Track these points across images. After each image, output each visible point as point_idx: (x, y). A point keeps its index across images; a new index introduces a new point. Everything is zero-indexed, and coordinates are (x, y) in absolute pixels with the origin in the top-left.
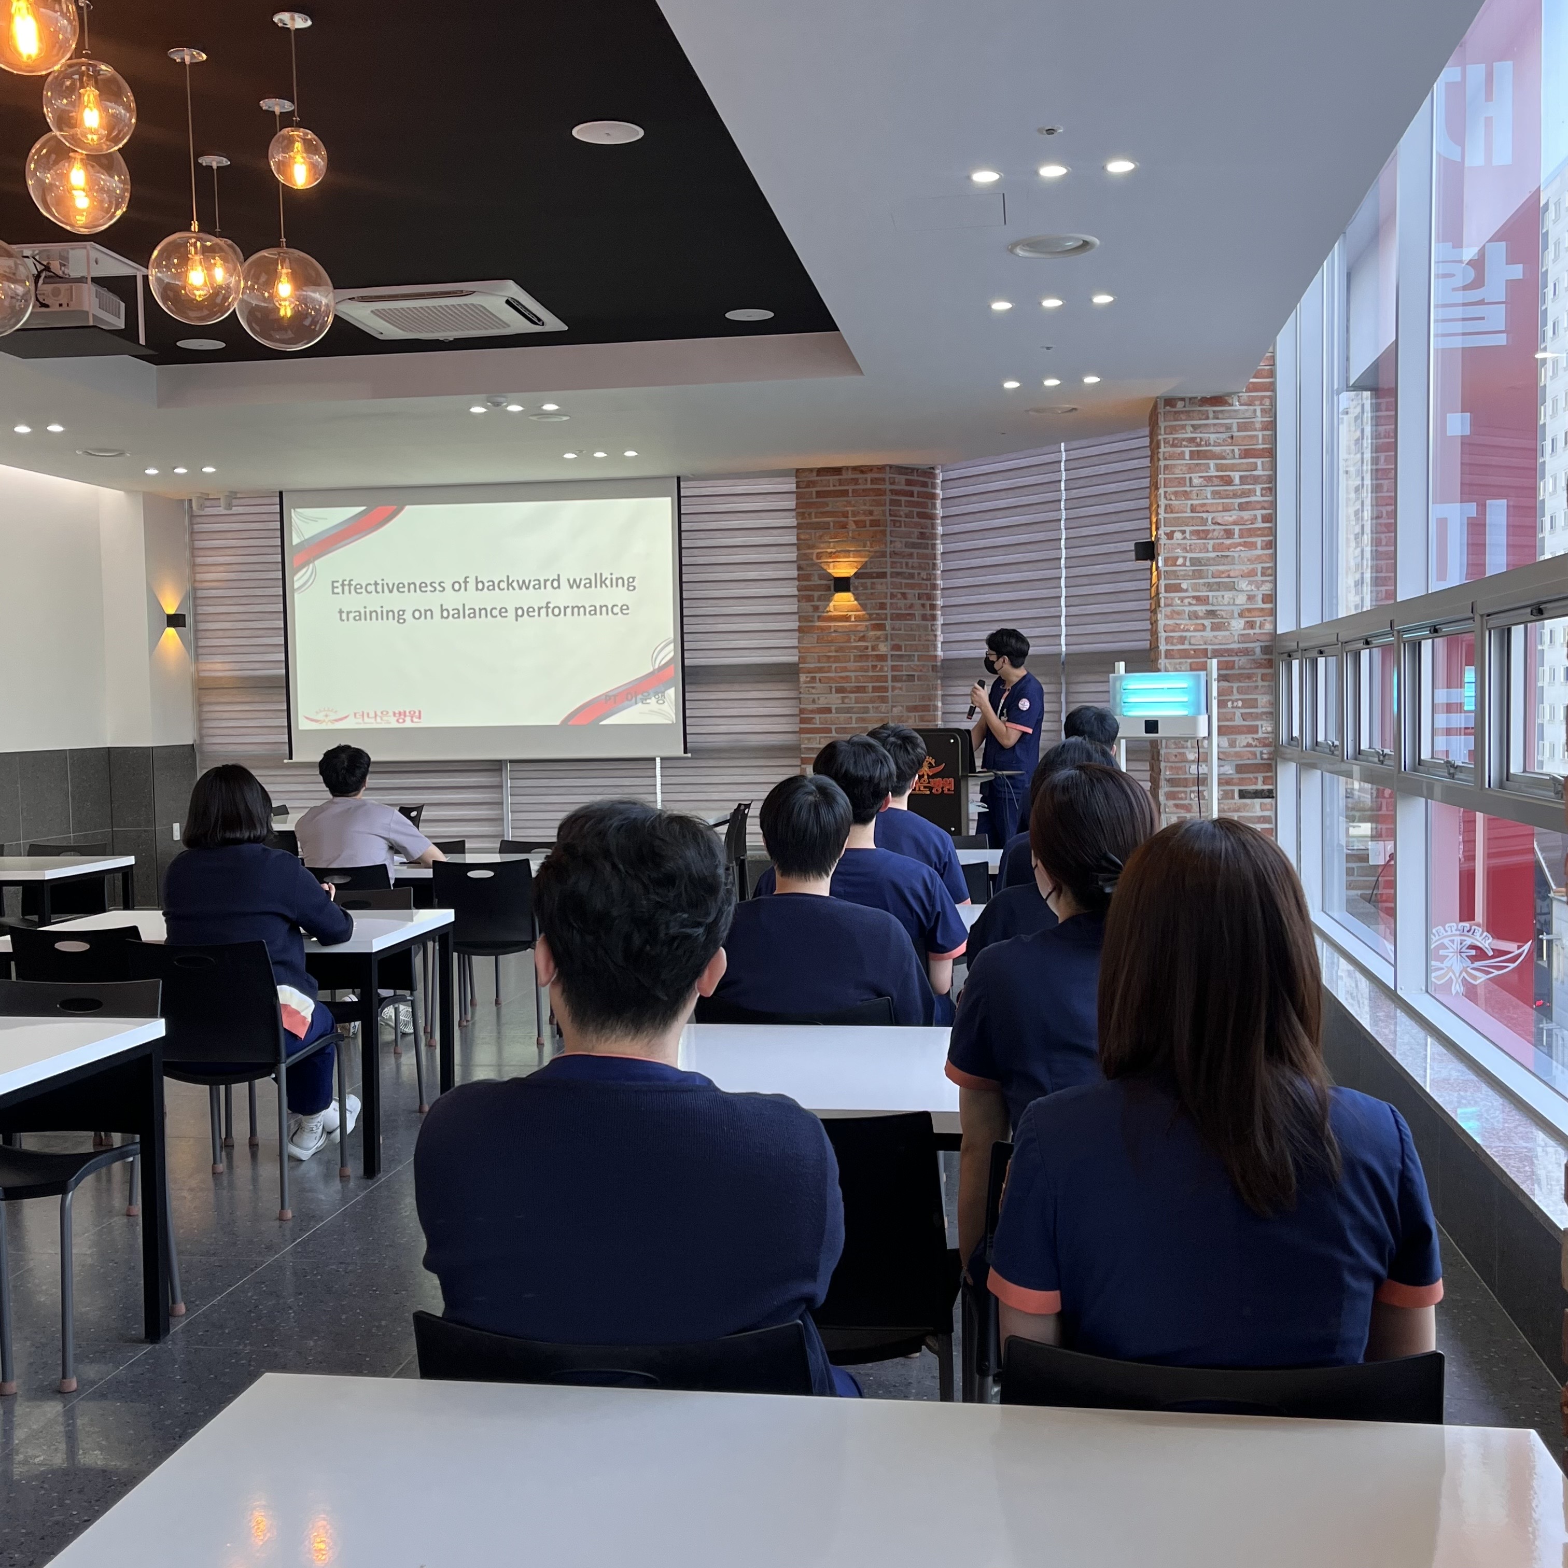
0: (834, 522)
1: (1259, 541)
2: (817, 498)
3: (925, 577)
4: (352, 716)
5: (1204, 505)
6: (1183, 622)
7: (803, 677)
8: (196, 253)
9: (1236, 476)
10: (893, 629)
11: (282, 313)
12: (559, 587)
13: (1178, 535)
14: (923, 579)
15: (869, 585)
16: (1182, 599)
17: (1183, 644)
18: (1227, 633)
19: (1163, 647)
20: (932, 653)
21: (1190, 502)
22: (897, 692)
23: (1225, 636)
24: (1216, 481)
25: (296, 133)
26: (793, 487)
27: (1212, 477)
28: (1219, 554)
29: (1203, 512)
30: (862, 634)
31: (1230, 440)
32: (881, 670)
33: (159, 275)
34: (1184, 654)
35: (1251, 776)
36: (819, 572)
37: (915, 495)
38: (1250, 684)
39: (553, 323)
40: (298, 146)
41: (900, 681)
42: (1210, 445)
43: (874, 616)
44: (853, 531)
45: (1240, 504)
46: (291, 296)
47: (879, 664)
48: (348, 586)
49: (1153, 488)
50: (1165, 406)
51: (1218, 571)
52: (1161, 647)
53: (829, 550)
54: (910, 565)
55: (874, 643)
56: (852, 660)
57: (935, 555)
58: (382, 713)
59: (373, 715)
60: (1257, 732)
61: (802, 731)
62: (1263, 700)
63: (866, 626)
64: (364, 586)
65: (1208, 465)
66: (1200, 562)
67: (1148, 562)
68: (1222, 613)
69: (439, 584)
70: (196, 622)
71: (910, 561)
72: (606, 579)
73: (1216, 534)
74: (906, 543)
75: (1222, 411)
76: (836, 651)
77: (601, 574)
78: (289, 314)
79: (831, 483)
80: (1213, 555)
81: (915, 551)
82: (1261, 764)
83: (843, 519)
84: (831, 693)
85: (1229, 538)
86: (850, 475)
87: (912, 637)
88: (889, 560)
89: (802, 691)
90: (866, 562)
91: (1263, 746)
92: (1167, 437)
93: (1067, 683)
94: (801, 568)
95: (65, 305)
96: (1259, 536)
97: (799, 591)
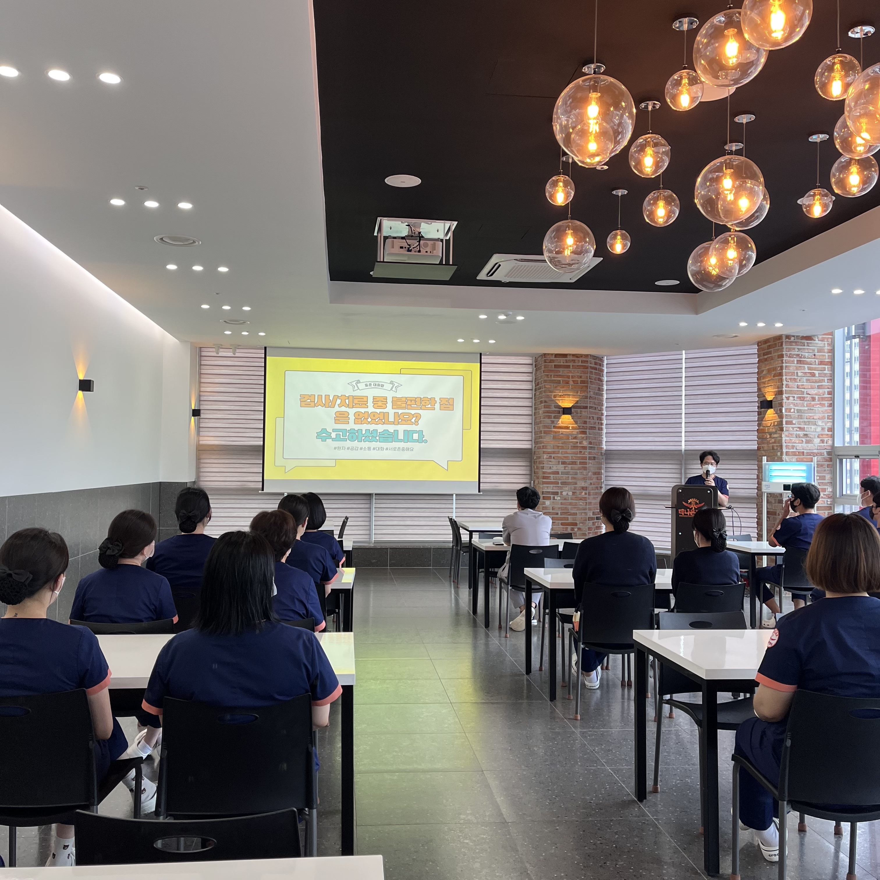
0: (563, 380)
1: (826, 403)
2: (554, 368)
5: (803, 385)
6: (794, 439)
7: (545, 456)
9: (817, 373)
10: (590, 434)
13: (791, 398)
14: (599, 410)
15: (579, 412)
16: (793, 428)
17: (793, 449)
18: (812, 445)
19: (784, 450)
20: (601, 447)
21: (796, 384)
22: (590, 465)
24: (808, 375)
27: (806, 372)
28: (809, 408)
29: (802, 388)
30: (575, 436)
31: (814, 356)
32: (584, 454)
34: (794, 454)
36: (555, 404)
37: (597, 369)
38: (822, 469)
41: (591, 460)
42: (805, 358)
43: (581, 427)
44: (572, 385)
45: (818, 386)
47: (583, 451)
50: (786, 339)
51: (809, 416)
53: (560, 394)
54: (595, 403)
55: (581, 440)
56: (570, 448)
57: (603, 399)
61: (543, 483)
62: (828, 477)
63: (577, 432)
65: (804, 367)
66: (801, 411)
68: (810, 435)
71: (595, 401)
73: (808, 399)
74: (594, 392)
75: (811, 343)
76: (562, 444)
79: (562, 361)
80: (806, 408)
81: (597, 396)
82: (827, 507)
83: (567, 379)
84: (559, 464)
85: (813, 401)
86: (571, 358)
87: (595, 438)
88: (589, 400)
89: (544, 462)
90: (578, 401)
91: (828, 498)
92: (786, 352)
93: (685, 464)
94: (545, 402)
95: (429, 252)
96: (826, 401)
97: (544, 413)
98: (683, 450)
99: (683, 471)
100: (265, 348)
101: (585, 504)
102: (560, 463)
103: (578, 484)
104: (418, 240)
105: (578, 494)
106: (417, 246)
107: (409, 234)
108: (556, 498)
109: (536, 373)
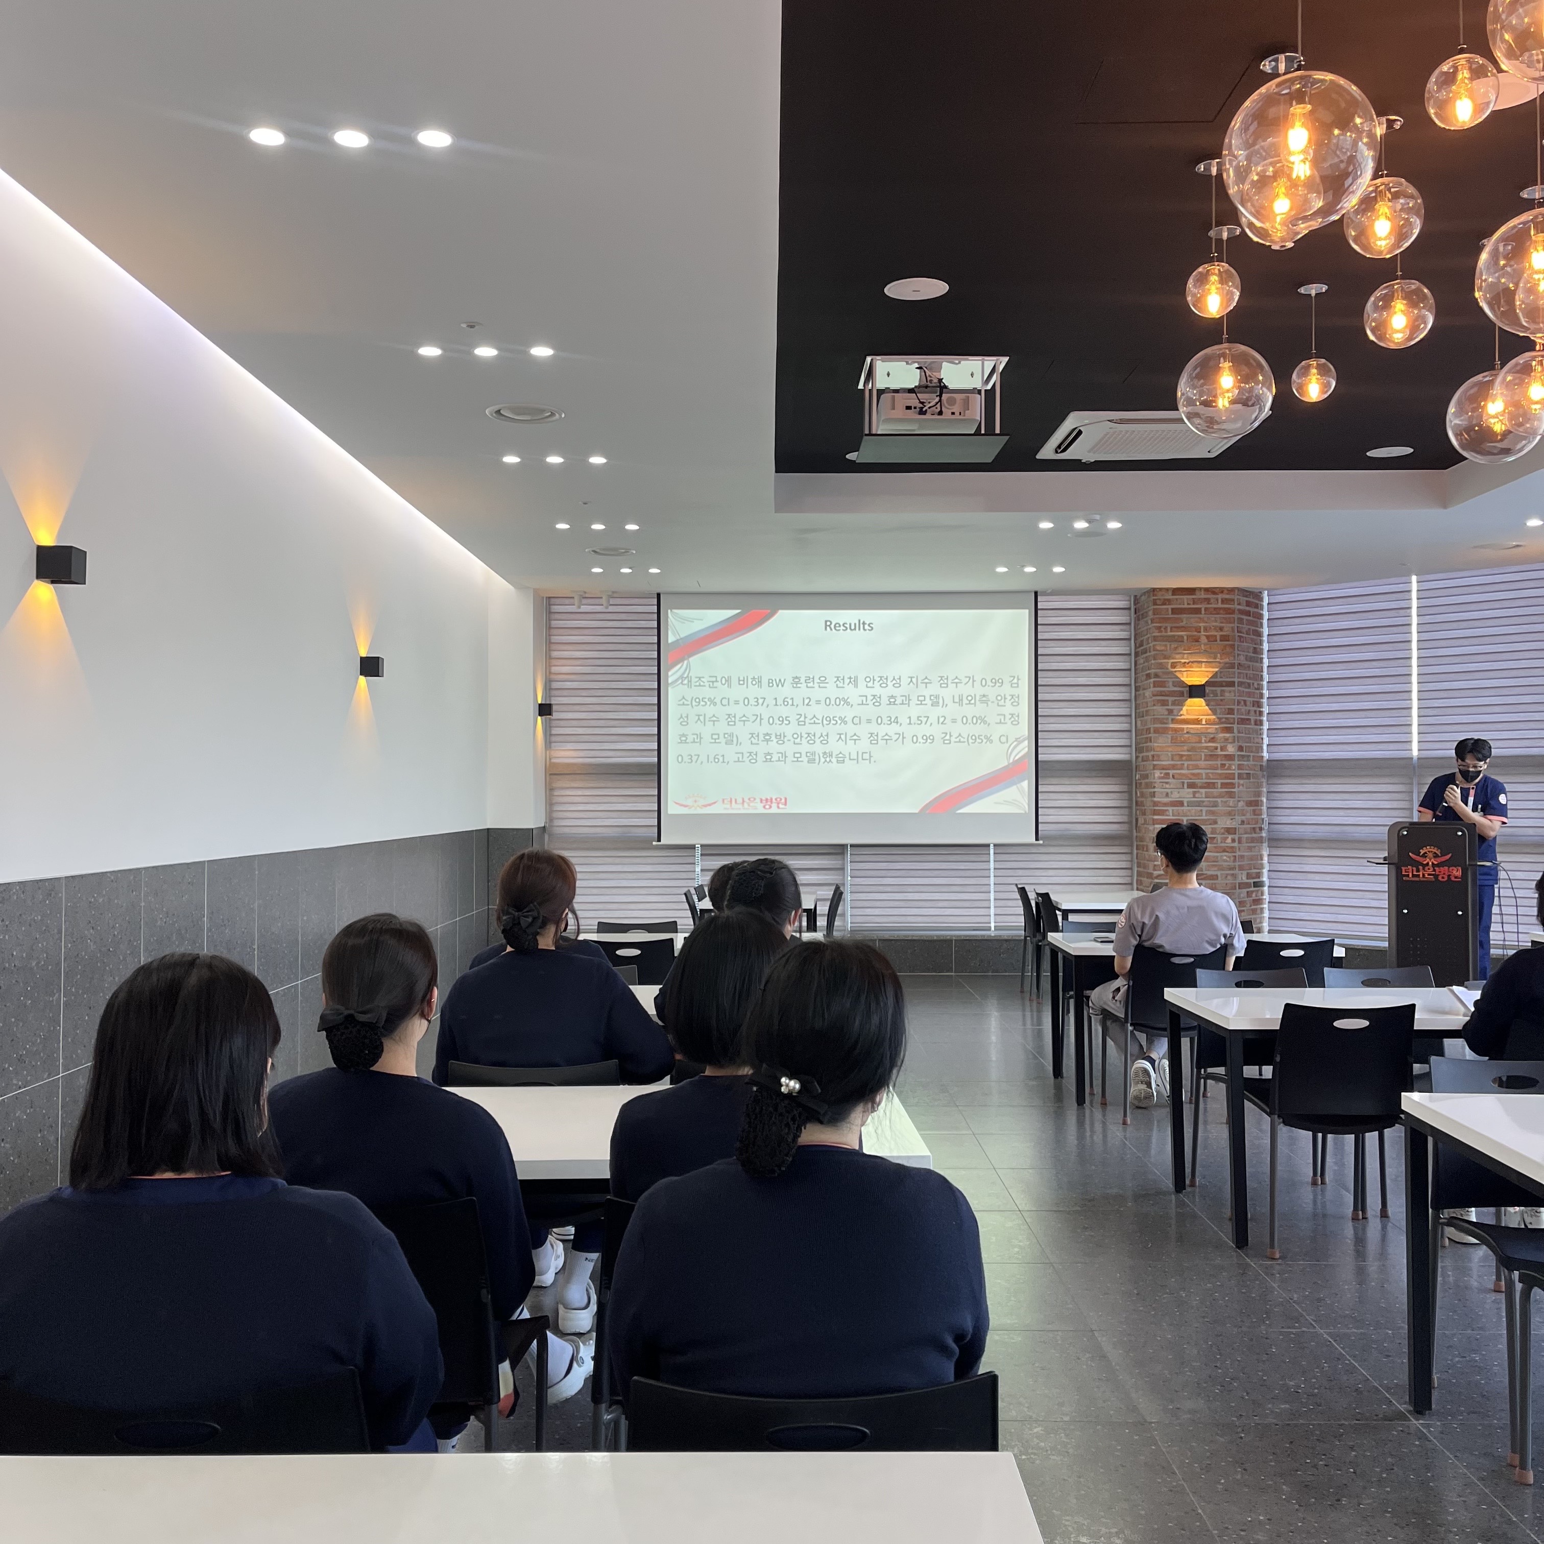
0: (1187, 636)
2: (1172, 614)
3: (1257, 687)
4: (721, 802)
7: (1157, 774)
10: (1239, 732)
14: (1256, 689)
15: (1219, 693)
20: (1260, 754)
22: (1241, 788)
26: (1126, 604)
30: (1212, 736)
32: (1229, 768)
36: (1174, 680)
37: (1252, 614)
41: (1243, 778)
43: (1223, 720)
44: (1205, 644)
47: (1227, 763)
53: (1183, 661)
54: (1248, 676)
55: (1222, 745)
56: (1203, 759)
57: (1262, 667)
58: (749, 799)
59: (740, 801)
63: (1216, 729)
71: (1248, 672)
74: (1246, 656)
76: (1188, 751)
79: (1185, 601)
81: (1251, 663)
83: (1196, 634)
84: (1183, 788)
86: (1203, 595)
87: (1249, 740)
88: (1236, 670)
89: (1156, 785)
90: (1217, 672)
93: (1418, 784)
94: (1156, 676)
97: (1154, 695)
98: (1415, 758)
100: (659, 595)
101: (1232, 859)
102: (1186, 786)
103: (1219, 823)
104: (938, 394)
105: (1219, 841)
106: (937, 403)
107: (921, 384)
109: (1138, 625)
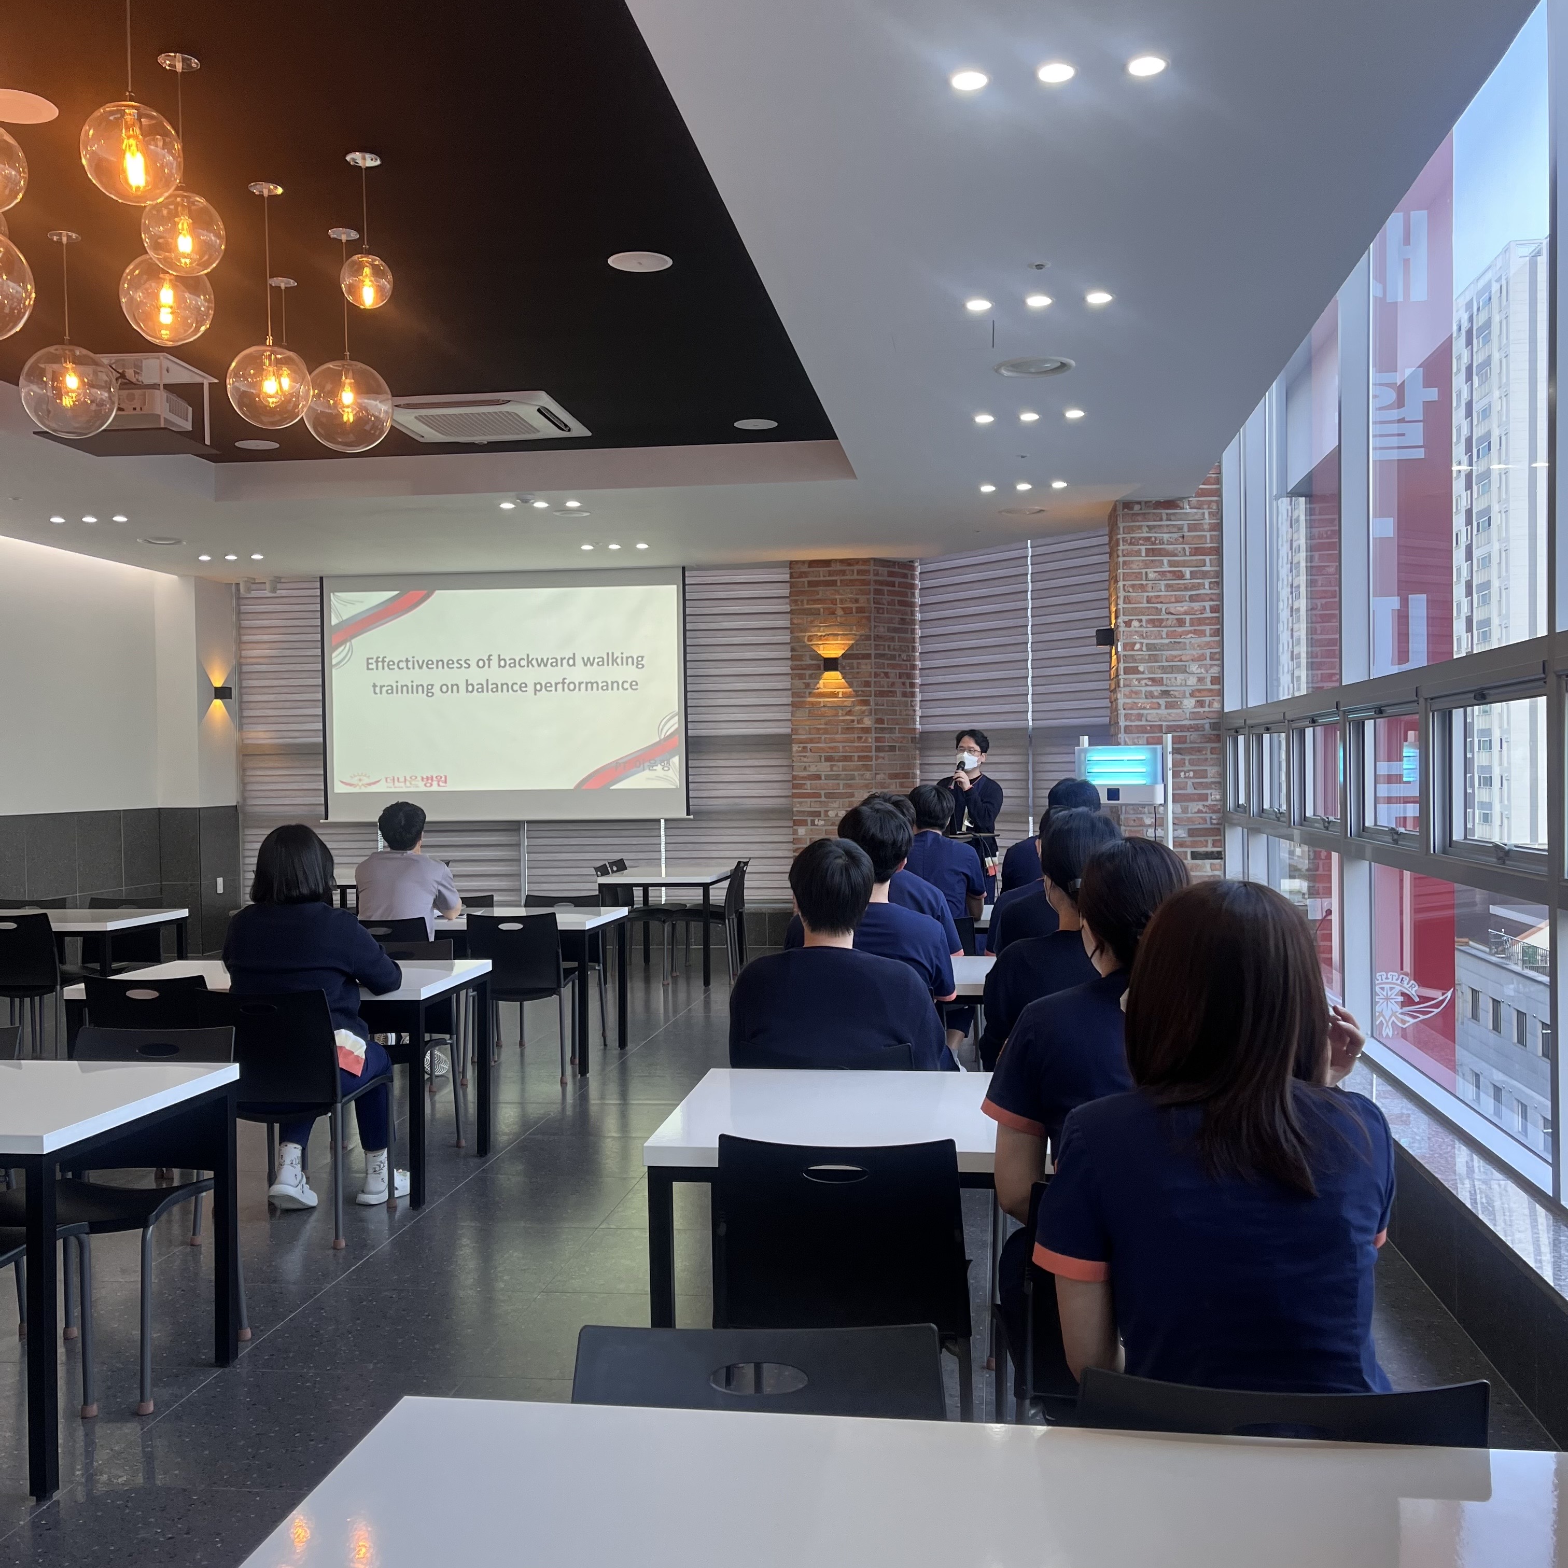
0: (824, 609)
1: (1207, 629)
2: (808, 587)
3: (905, 658)
4: (384, 780)
5: (1158, 597)
6: (1141, 701)
7: (795, 747)
8: (270, 365)
9: (1187, 571)
10: (877, 704)
11: (345, 419)
12: (574, 664)
13: (1135, 624)
14: (904, 661)
15: (855, 665)
16: (1139, 680)
17: (1141, 720)
18: (1180, 711)
19: (1122, 723)
20: (911, 726)
21: (1146, 594)
22: (880, 761)
23: (1177, 714)
24: (1169, 576)
25: (365, 259)
26: (787, 577)
27: (1165, 572)
28: (1172, 640)
29: (1158, 603)
30: (849, 709)
31: (1181, 539)
32: (866, 741)
33: (236, 384)
34: (1142, 730)
35: (1202, 839)
36: (812, 653)
37: (897, 585)
38: (1201, 757)
39: (578, 430)
40: (367, 271)
41: (884, 751)
42: (1163, 543)
43: (860, 693)
44: (840, 617)
45: (1190, 596)
46: (353, 404)
47: (864, 736)
48: (381, 662)
49: (1112, 582)
50: (1123, 510)
51: (1172, 655)
52: (1120, 724)
53: (819, 634)
54: (892, 648)
55: (859, 717)
56: (840, 732)
57: (914, 638)
58: (411, 778)
59: (402, 779)
60: (1207, 800)
61: (794, 796)
62: (1212, 771)
63: (852, 701)
64: (396, 663)
65: (1162, 562)
66: (1155, 648)
67: (1108, 647)
68: (1175, 693)
69: (465, 662)
70: (241, 695)
71: (893, 644)
72: (617, 657)
73: (1169, 622)
74: (889, 628)
75: (1174, 514)
76: (826, 724)
77: (613, 654)
78: (351, 420)
79: (822, 574)
80: (1167, 641)
81: (895, 634)
82: (1211, 829)
83: (831, 606)
84: (821, 762)
85: (1181, 626)
86: (839, 567)
87: (894, 712)
88: (873, 643)
89: (794, 759)
90: (853, 644)
91: (1212, 813)
92: (1125, 536)
93: (1033, 755)
94: (794, 649)
95: (138, 409)
96: (1207, 625)
97: (792, 670)
98: (1030, 728)
99: (1030, 769)
100: (321, 579)
103: (856, 796)
108: (816, 822)
